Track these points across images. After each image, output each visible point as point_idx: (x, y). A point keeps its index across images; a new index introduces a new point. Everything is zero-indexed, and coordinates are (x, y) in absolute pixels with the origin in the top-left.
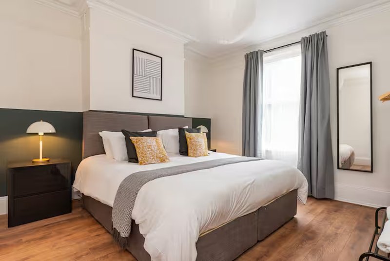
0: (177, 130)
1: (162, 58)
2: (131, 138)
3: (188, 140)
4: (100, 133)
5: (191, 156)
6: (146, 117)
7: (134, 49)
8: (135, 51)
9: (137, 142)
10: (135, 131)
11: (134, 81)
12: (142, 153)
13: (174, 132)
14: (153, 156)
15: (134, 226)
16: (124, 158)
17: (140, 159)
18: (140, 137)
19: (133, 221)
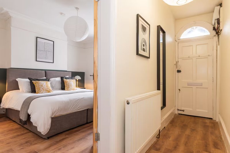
0: (60, 78)
1: (54, 42)
2: (32, 81)
3: (65, 83)
4: (16, 79)
5: (66, 90)
6: (44, 71)
7: (37, 37)
8: (38, 38)
9: (36, 84)
10: (36, 78)
11: (37, 53)
12: (38, 88)
13: (59, 79)
14: (44, 90)
15: (29, 116)
16: (29, 91)
17: (36, 91)
18: (38, 81)
19: (28, 114)
